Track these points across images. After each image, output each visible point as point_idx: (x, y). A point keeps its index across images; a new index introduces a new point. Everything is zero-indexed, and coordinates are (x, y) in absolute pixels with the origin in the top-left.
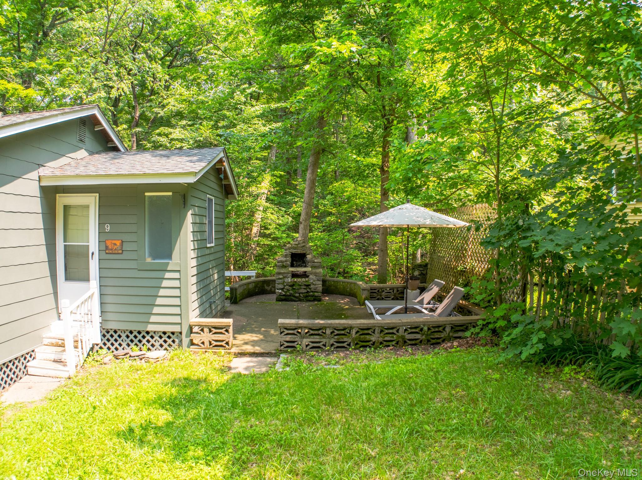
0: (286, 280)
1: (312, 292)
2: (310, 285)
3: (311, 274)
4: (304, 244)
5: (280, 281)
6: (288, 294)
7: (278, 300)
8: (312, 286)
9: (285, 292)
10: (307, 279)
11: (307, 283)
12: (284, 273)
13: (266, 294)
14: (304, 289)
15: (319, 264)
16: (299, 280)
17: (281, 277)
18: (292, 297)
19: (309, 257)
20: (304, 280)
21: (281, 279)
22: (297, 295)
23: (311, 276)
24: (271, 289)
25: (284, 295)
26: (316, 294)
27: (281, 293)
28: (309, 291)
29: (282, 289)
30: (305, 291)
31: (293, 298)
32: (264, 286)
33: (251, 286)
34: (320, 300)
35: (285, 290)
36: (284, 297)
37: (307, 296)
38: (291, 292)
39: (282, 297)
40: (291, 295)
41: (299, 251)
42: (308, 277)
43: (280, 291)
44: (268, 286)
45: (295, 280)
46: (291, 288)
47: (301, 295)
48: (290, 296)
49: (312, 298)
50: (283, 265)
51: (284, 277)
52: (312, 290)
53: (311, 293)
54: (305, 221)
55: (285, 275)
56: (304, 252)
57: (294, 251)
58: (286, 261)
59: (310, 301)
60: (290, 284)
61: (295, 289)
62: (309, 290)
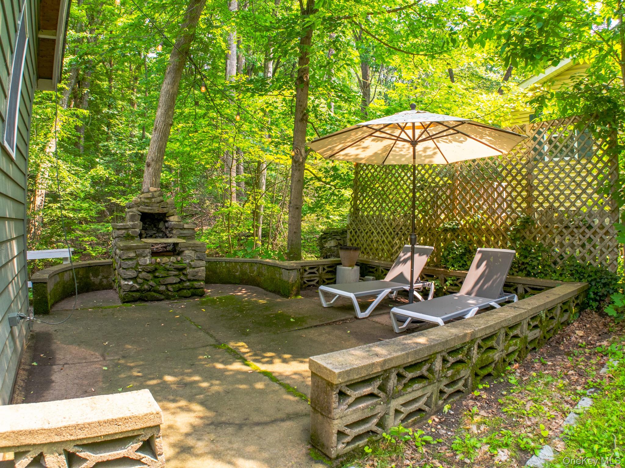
0: (141, 261)
1: (189, 280)
2: (184, 269)
3: (187, 247)
4: (161, 198)
5: (130, 262)
6: (146, 287)
7: (126, 301)
8: (189, 270)
9: (139, 284)
10: (179, 258)
11: (179, 266)
12: (138, 248)
13: (93, 290)
14: (175, 276)
15: (191, 232)
16: (165, 259)
17: (132, 255)
18: (153, 293)
19: (174, 220)
20: (173, 259)
21: (131, 259)
22: (163, 288)
23: (187, 252)
24: (101, 281)
25: (137, 291)
26: (196, 284)
27: (132, 286)
28: (184, 279)
29: (134, 279)
30: (176, 280)
31: (155, 294)
32: (88, 277)
33: (67, 277)
34: (202, 295)
35: (139, 280)
36: (137, 295)
37: (180, 289)
38: (151, 283)
39: (134, 294)
40: (151, 289)
41: (156, 210)
42: (180, 253)
43: (131, 283)
44: (96, 275)
45: (158, 260)
46: (150, 276)
47: (170, 288)
48: (150, 291)
49: (189, 292)
50: (128, 235)
51: (138, 256)
52: (189, 277)
53: (188, 283)
54: (156, 162)
55: (139, 251)
56: (165, 210)
57: (147, 210)
58: (134, 227)
59: (186, 297)
60: (150, 268)
61: (157, 277)
62: (182, 277)
